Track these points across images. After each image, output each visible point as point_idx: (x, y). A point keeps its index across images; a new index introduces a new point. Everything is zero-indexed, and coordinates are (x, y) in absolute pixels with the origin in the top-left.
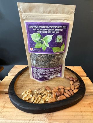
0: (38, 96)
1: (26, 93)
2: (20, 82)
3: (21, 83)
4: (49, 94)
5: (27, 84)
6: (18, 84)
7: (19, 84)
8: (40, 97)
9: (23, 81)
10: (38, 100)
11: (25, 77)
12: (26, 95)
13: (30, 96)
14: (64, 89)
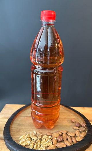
0: (37, 141)
1: (24, 137)
2: (15, 127)
3: (17, 127)
4: (49, 140)
5: (24, 128)
6: (13, 129)
7: (15, 129)
8: (39, 141)
9: (19, 125)
10: (38, 145)
11: (21, 120)
12: (23, 140)
13: (28, 142)
14: (66, 133)
